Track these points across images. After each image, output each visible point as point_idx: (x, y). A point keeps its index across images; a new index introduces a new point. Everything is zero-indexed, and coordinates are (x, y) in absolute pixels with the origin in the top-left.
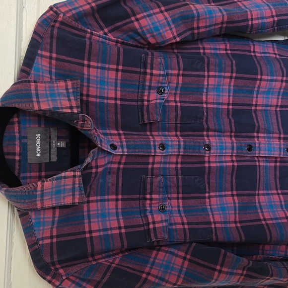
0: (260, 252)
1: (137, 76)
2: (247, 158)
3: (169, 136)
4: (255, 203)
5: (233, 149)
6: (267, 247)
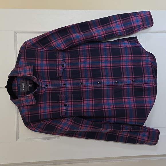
0: (105, 120)
3: (68, 80)
4: (102, 103)
5: (92, 84)
6: (107, 119)
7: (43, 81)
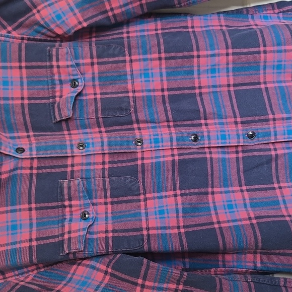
1: (43, 71)
2: (192, 151)
5: (171, 141)
7: (8, 135)
